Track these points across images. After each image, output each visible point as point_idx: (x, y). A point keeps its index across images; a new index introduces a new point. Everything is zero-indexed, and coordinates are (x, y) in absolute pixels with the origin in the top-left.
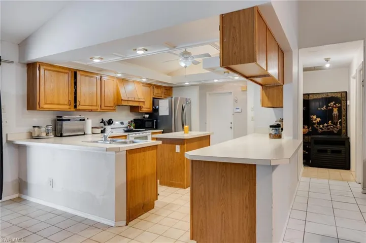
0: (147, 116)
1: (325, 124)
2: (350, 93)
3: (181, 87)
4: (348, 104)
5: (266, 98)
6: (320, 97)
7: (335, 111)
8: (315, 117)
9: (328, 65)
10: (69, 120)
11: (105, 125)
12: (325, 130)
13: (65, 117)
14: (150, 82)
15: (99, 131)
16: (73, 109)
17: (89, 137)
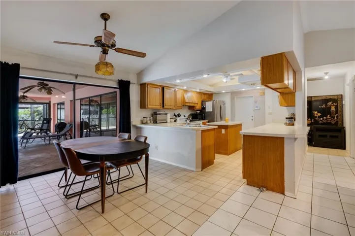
0: (199, 112)
1: (325, 118)
2: (345, 95)
3: (218, 94)
4: (343, 103)
5: (283, 101)
6: (320, 98)
7: (333, 109)
8: (316, 113)
9: (327, 77)
10: (160, 114)
11: (176, 117)
12: (324, 121)
13: (158, 113)
14: (201, 91)
15: (173, 120)
16: (162, 108)
17: (169, 124)
